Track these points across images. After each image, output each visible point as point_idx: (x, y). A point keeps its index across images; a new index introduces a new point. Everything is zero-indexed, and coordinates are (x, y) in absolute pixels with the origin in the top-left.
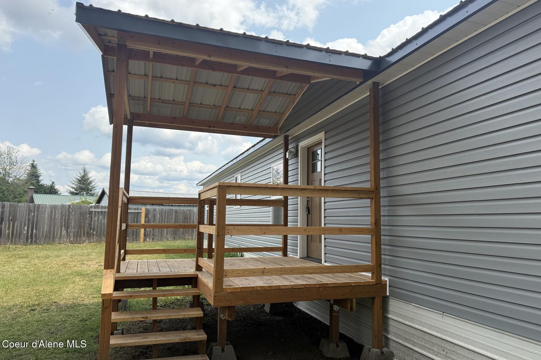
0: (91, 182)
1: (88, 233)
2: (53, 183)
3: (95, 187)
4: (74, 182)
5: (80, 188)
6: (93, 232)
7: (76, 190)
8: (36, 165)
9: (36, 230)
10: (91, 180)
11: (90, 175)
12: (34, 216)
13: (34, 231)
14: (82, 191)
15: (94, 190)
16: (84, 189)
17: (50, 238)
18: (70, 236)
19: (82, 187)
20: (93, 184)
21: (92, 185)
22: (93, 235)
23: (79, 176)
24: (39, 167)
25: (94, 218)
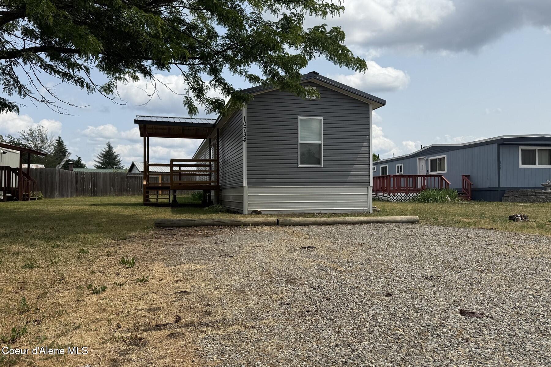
0: (116, 157)
1: (126, 190)
2: (79, 158)
3: (120, 161)
4: (100, 157)
5: (106, 163)
6: (130, 189)
7: (102, 165)
8: (62, 142)
9: (96, 188)
10: (116, 155)
11: (114, 150)
12: (94, 179)
13: (95, 188)
14: (109, 166)
15: (119, 164)
16: (110, 163)
17: (104, 193)
18: (116, 192)
19: (108, 161)
20: (118, 158)
21: (117, 160)
22: (130, 191)
23: (104, 152)
24: (65, 143)
25: (130, 180)
